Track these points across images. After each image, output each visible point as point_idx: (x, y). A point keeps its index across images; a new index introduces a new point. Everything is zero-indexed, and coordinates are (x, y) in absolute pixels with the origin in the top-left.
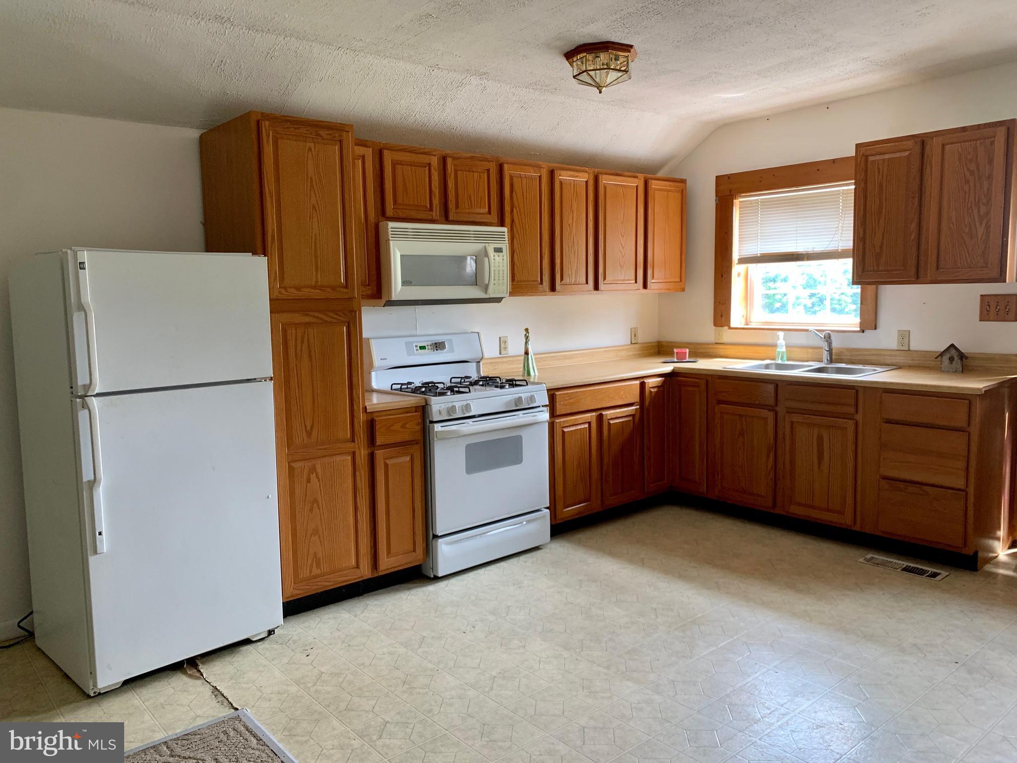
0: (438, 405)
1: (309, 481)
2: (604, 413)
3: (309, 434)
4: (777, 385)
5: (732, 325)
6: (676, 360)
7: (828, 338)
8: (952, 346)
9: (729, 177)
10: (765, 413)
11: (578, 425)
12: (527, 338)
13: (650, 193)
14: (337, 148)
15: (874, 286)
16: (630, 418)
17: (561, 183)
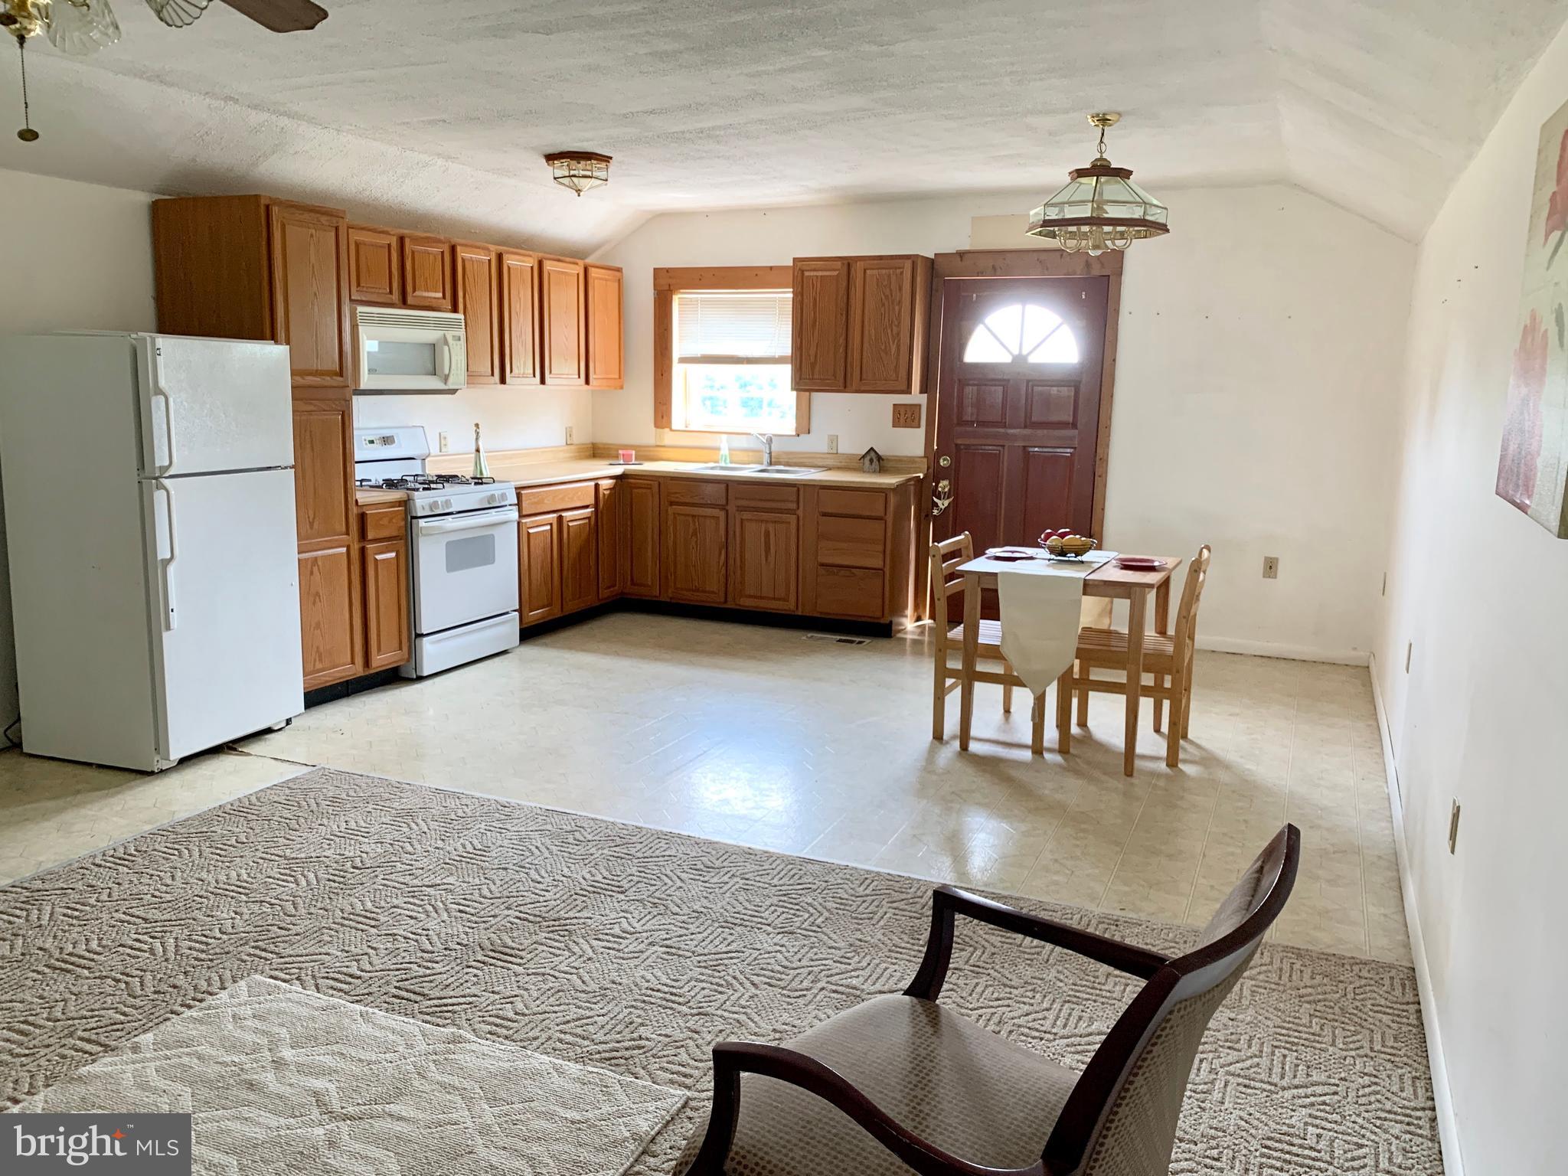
0: (422, 501)
1: (312, 573)
2: (564, 514)
3: (311, 526)
4: (727, 485)
5: (674, 427)
6: (622, 462)
7: (770, 441)
8: (872, 449)
9: (668, 270)
10: (716, 512)
11: (541, 526)
12: (478, 433)
13: (590, 282)
14: (333, 234)
15: (808, 393)
16: (587, 521)
17: (509, 268)
